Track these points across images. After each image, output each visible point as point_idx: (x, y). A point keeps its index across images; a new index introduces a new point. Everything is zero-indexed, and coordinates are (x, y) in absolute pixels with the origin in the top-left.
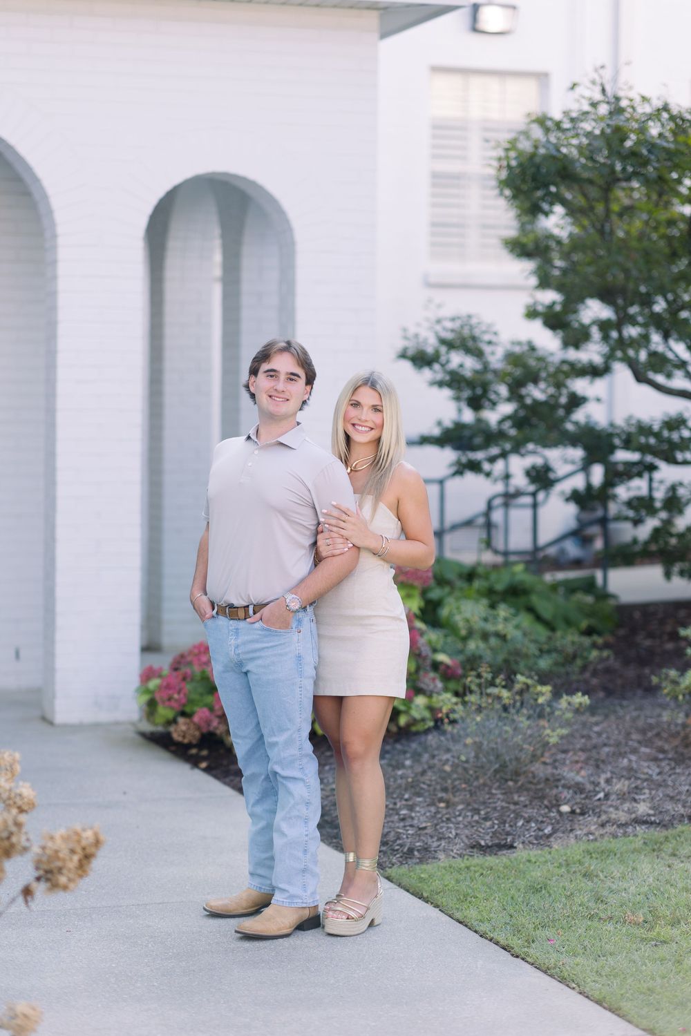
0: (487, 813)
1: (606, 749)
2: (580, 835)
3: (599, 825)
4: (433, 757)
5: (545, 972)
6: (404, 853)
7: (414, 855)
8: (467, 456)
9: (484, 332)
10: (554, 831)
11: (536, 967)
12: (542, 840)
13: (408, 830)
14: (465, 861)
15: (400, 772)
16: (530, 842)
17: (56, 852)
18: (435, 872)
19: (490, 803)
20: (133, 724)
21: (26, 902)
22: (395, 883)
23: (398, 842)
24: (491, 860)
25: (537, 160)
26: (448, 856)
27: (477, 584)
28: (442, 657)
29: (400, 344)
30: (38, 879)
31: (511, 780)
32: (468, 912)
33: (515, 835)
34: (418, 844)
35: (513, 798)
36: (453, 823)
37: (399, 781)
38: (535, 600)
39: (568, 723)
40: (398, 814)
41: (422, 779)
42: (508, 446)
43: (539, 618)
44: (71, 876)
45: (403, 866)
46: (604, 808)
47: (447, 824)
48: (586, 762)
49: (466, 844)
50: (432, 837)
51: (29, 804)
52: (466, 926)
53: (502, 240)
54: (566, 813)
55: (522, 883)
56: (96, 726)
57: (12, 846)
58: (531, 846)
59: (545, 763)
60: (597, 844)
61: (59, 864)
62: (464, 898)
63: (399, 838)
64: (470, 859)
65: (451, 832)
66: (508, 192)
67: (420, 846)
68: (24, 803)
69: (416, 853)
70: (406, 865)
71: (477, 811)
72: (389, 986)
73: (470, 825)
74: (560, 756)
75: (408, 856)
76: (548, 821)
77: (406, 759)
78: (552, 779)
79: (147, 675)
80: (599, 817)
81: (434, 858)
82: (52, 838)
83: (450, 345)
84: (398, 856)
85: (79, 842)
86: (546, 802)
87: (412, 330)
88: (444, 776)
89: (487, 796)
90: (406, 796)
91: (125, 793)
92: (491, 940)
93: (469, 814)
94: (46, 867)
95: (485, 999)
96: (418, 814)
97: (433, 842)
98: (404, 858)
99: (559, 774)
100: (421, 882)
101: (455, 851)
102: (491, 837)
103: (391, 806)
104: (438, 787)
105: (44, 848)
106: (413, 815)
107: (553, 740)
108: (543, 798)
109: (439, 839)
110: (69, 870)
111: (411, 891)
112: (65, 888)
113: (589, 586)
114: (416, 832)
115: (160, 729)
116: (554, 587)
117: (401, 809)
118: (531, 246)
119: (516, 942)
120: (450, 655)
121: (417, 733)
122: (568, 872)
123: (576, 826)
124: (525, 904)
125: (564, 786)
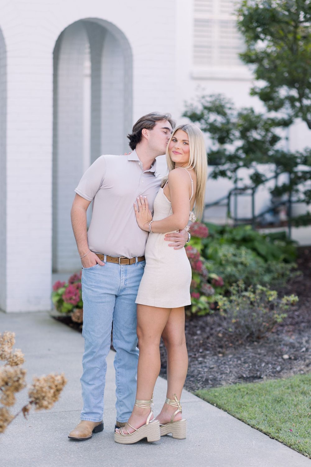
0: (245, 360)
1: (303, 324)
2: (296, 371)
3: (306, 365)
4: (212, 329)
5: (290, 447)
6: (203, 382)
7: (208, 382)
8: (219, 168)
9: (227, 103)
10: (282, 369)
11: (284, 444)
12: (276, 374)
13: (204, 369)
14: (237, 386)
15: (195, 338)
16: (270, 375)
17: (42, 388)
18: (222, 392)
19: (246, 354)
20: (48, 312)
21: (25, 415)
22: (201, 398)
23: (200, 375)
24: (250, 385)
25: (260, 11)
26: (227, 383)
27: (226, 236)
28: (214, 276)
29: (183, 110)
30: (31, 403)
31: (256, 341)
32: (243, 414)
33: (261, 371)
34: (210, 377)
35: (257, 351)
36: (227, 365)
37: (196, 342)
38: (257, 245)
39: (286, 311)
40: (197, 360)
41: (208, 341)
42: (241, 163)
43: (259, 254)
44: (50, 401)
45: (204, 389)
46: (306, 356)
47: (225, 365)
48: (294, 331)
49: (236, 377)
50: (217, 373)
51: (21, 361)
52: (243, 421)
53: (239, 54)
54: (287, 359)
55: (270, 398)
56: (28, 313)
57: (20, 385)
58: (271, 377)
59: (273, 332)
60: (306, 376)
61: (43, 394)
62: (240, 406)
63: (200, 373)
64: (240, 384)
65: (227, 370)
66: (243, 29)
67: (211, 378)
68: (18, 360)
69: (210, 382)
70: (206, 388)
71: (239, 358)
72: (207, 456)
73: (236, 366)
74: (280, 328)
75: (206, 383)
76: (278, 363)
77: (198, 330)
78: (277, 340)
79: (57, 286)
80: (305, 361)
81: (220, 384)
82: (38, 380)
83: (209, 109)
84: (201, 383)
85: (53, 382)
86: (275, 353)
87: (189, 102)
88: (220, 340)
89: (244, 350)
90: (201, 350)
91: (49, 350)
92: (257, 429)
93: (235, 360)
94: (36, 396)
95: (260, 462)
96: (208, 360)
97: (218, 375)
98: (204, 384)
99: (281, 338)
100: (215, 398)
101: (231, 380)
102: (249, 373)
103: (193, 356)
104: (217, 345)
105: (34, 386)
106: (206, 360)
107: (279, 320)
108: (273, 351)
109: (221, 374)
110: (49, 398)
111: (211, 402)
112: (46, 408)
113: (283, 237)
114: (208, 370)
115: (64, 314)
116: (265, 237)
117: (198, 357)
118: (254, 57)
119: (271, 430)
120: (217, 274)
121: (201, 316)
122: (293, 391)
123: (293, 366)
124: (273, 409)
125: (284, 345)
